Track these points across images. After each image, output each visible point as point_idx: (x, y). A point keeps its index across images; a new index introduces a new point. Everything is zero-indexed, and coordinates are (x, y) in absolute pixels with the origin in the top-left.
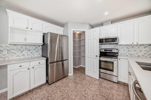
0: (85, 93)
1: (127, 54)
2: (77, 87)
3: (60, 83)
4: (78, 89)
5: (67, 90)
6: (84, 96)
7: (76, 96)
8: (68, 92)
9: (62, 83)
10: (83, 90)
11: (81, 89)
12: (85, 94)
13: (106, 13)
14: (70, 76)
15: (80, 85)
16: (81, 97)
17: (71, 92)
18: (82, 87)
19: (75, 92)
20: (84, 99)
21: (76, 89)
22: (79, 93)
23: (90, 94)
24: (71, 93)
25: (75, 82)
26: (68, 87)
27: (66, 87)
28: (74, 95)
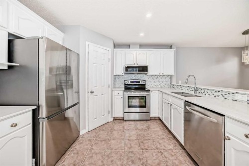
0: (128, 148)
1: (153, 85)
2: (112, 146)
3: (73, 157)
4: (115, 148)
5: (100, 159)
6: (130, 152)
7: (120, 159)
8: (102, 162)
9: (77, 153)
10: (123, 145)
11: (119, 146)
12: (130, 148)
13: (142, 34)
14: (83, 135)
15: (113, 142)
16: (127, 155)
17: (109, 158)
18: (117, 142)
19: (113, 155)
20: (133, 155)
21: (112, 149)
22: (121, 153)
23: (135, 144)
24: (110, 160)
25: (102, 141)
26: (96, 154)
27: (92, 157)
28: (116, 159)
